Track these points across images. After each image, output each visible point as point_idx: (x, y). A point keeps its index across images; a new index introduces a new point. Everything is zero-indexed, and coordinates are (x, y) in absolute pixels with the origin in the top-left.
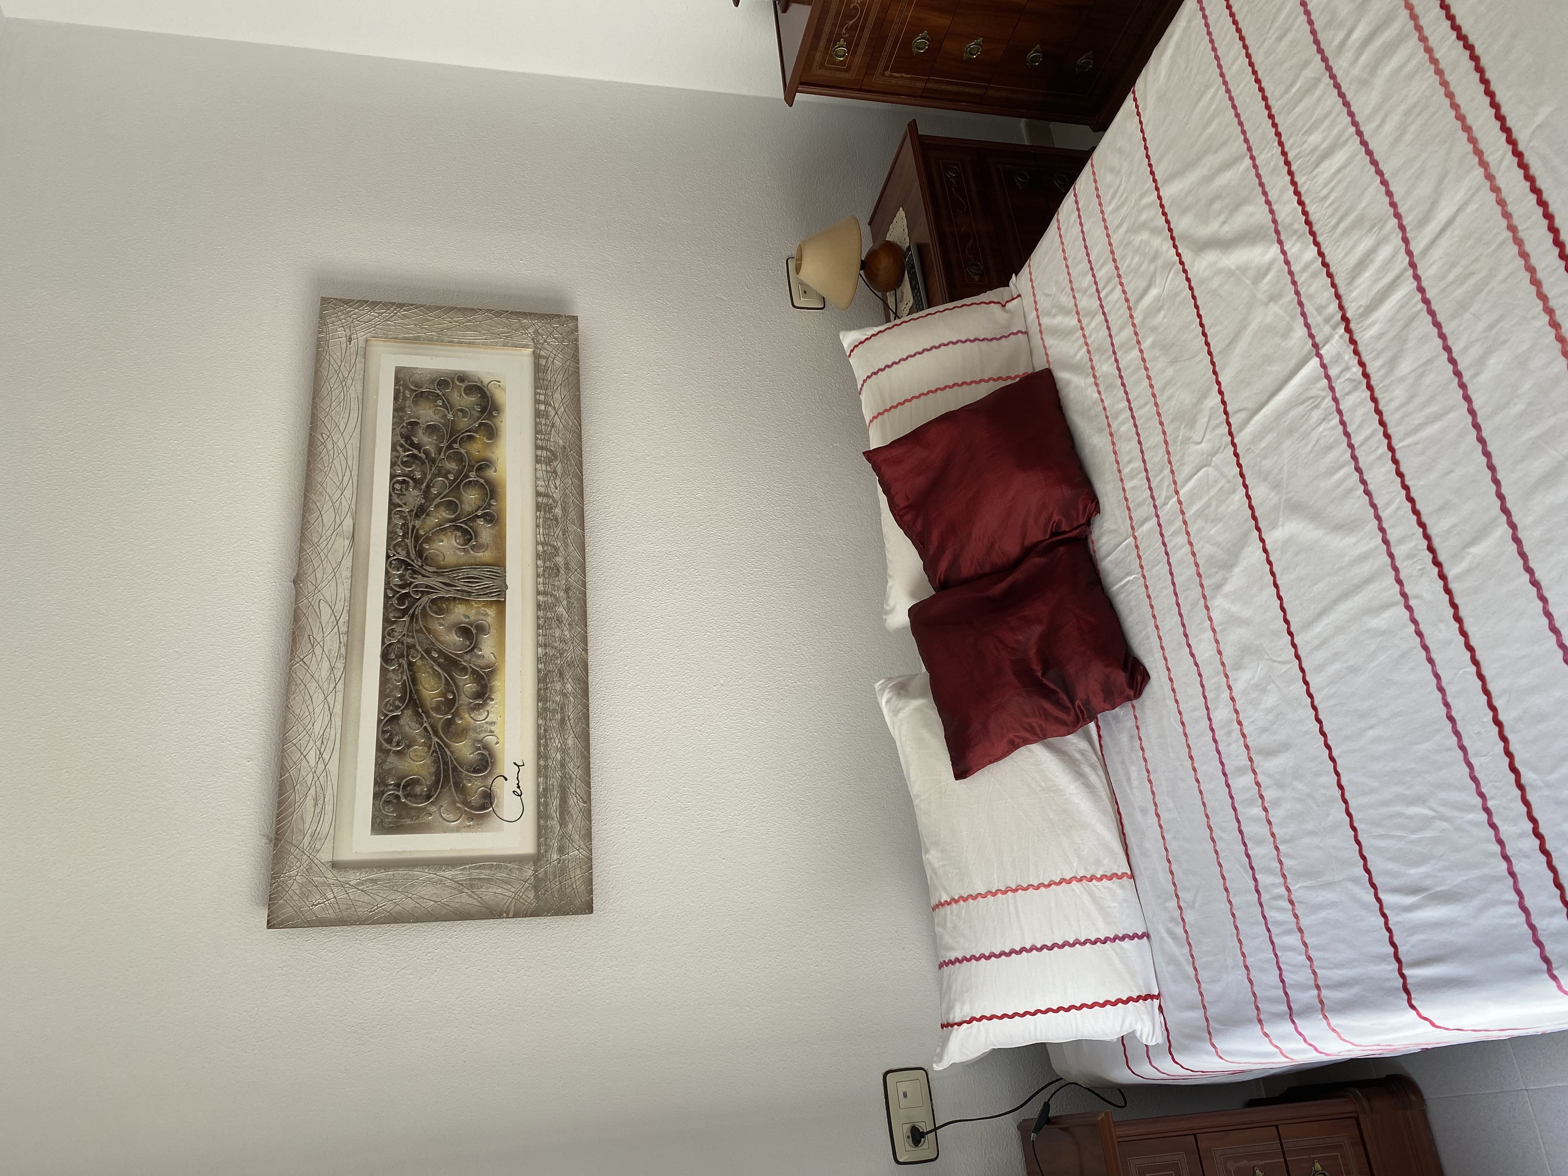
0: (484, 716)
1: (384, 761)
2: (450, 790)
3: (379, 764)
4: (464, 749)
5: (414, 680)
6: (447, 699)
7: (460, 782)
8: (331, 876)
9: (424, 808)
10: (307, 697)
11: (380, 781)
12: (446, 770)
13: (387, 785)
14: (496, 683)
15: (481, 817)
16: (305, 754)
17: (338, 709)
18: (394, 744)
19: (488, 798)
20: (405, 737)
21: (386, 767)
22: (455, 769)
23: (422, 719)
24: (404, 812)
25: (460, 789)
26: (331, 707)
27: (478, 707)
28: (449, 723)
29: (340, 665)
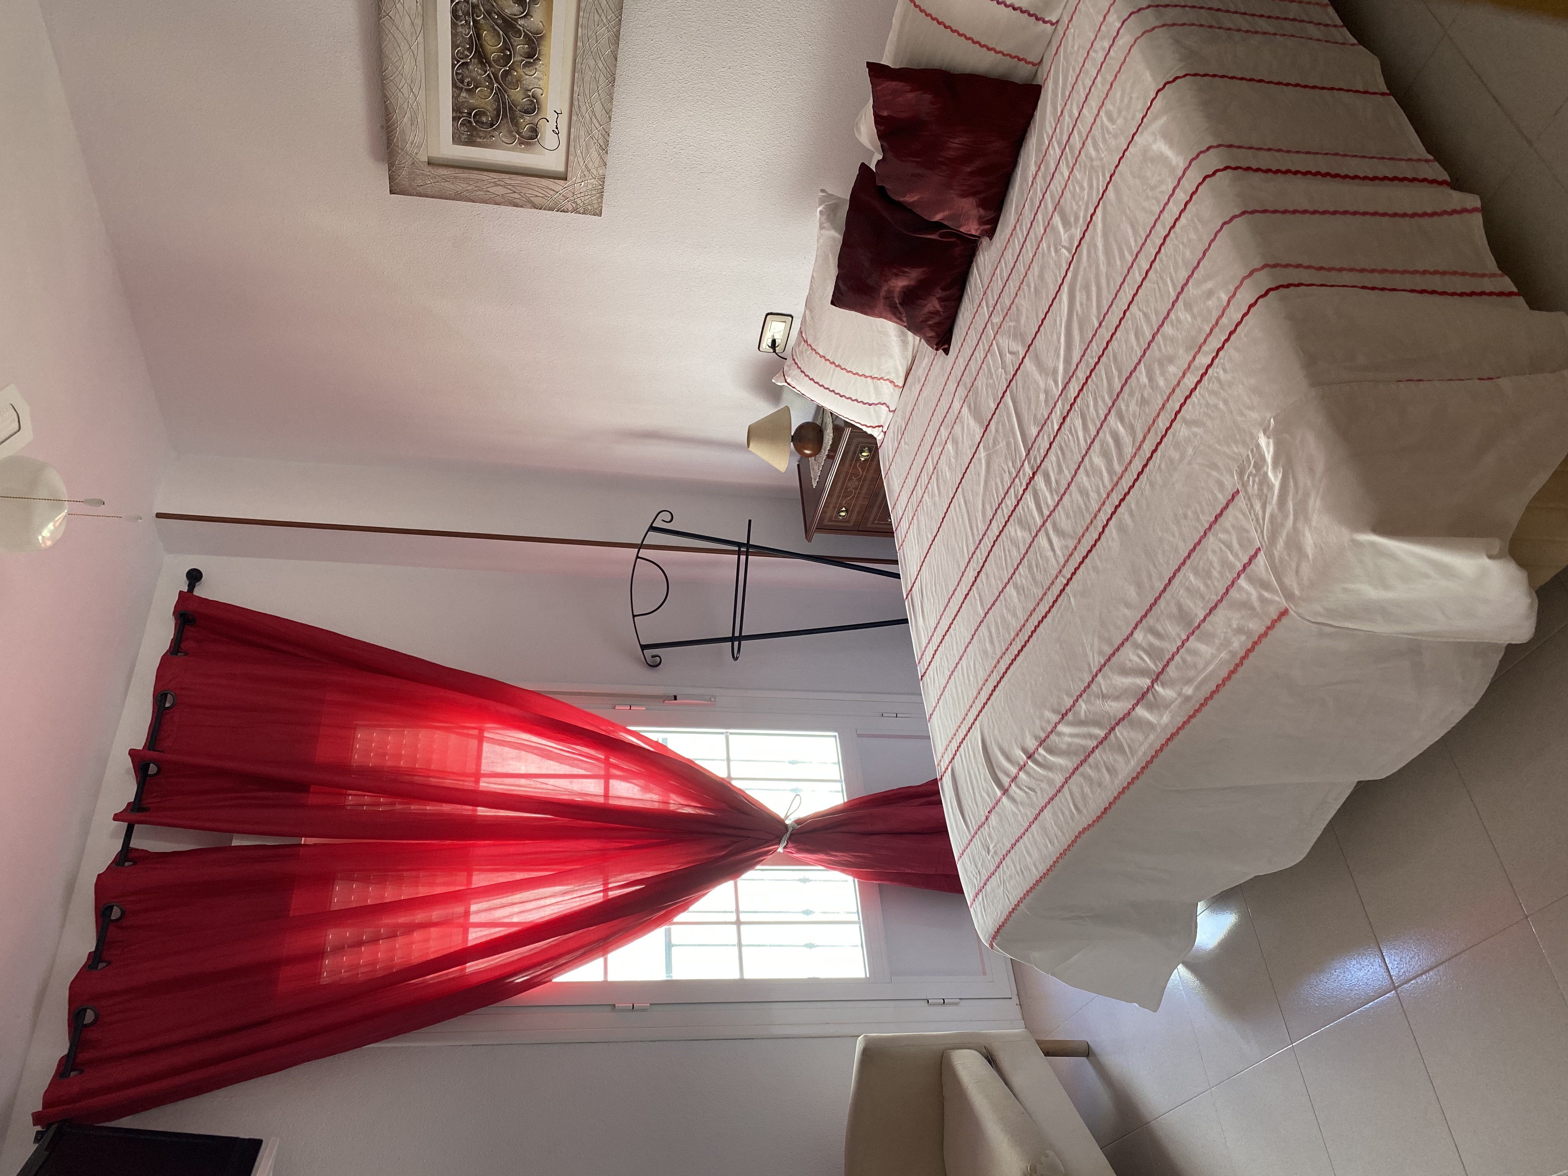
0: (533, 72)
1: (459, 95)
2: (507, 122)
3: (455, 97)
4: (516, 94)
5: (479, 36)
6: (505, 55)
7: (515, 118)
8: (428, 170)
9: (489, 132)
10: (396, 45)
11: (457, 109)
12: (505, 109)
13: (461, 113)
14: (544, 49)
15: (530, 144)
16: (400, 87)
17: (420, 58)
18: (466, 84)
19: (534, 132)
20: (474, 79)
21: (461, 99)
22: (510, 108)
23: (486, 67)
24: (474, 133)
25: (514, 122)
26: (416, 54)
27: (528, 65)
28: (506, 73)
29: (418, 21)
